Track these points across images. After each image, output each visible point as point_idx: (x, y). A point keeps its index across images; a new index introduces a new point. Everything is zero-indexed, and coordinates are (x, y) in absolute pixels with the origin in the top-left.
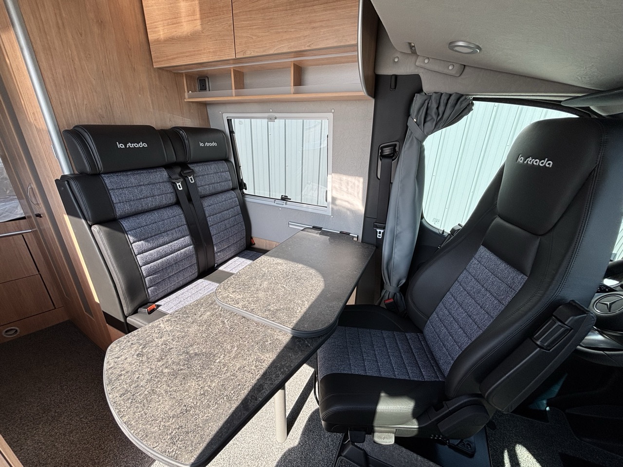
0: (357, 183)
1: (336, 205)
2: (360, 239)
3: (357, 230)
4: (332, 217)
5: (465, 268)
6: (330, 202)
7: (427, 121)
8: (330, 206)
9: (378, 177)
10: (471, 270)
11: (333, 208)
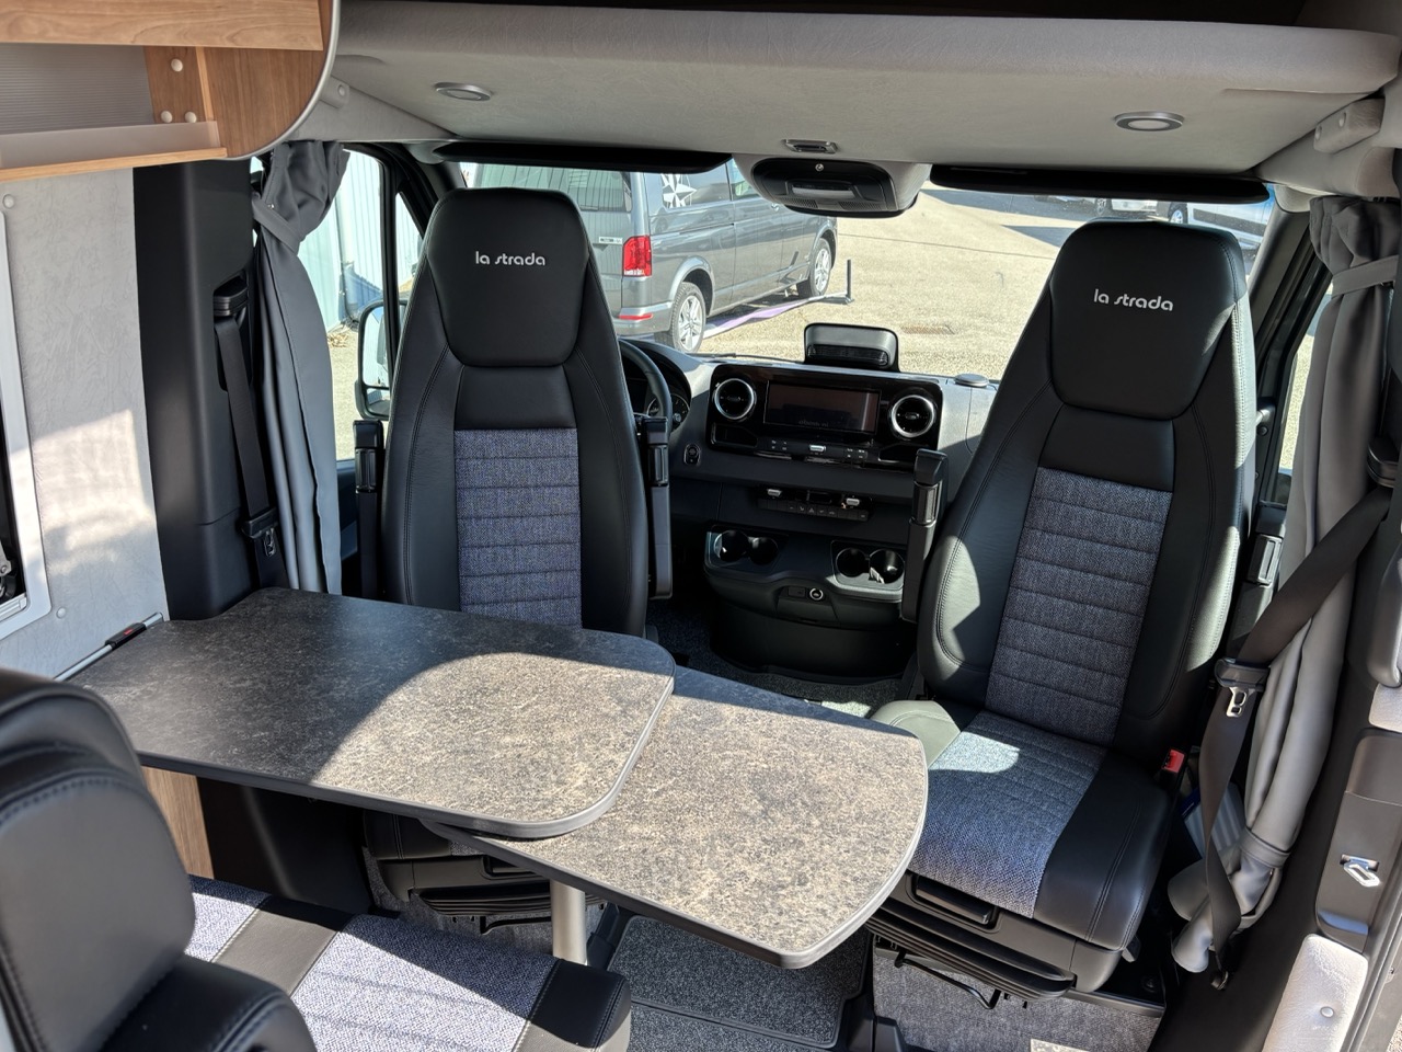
0: (116, 434)
1: (66, 555)
2: (167, 618)
3: (150, 601)
4: (61, 612)
5: (456, 488)
6: (35, 564)
7: (300, 206)
8: (35, 576)
9: (224, 386)
10: (477, 483)
11: (60, 576)
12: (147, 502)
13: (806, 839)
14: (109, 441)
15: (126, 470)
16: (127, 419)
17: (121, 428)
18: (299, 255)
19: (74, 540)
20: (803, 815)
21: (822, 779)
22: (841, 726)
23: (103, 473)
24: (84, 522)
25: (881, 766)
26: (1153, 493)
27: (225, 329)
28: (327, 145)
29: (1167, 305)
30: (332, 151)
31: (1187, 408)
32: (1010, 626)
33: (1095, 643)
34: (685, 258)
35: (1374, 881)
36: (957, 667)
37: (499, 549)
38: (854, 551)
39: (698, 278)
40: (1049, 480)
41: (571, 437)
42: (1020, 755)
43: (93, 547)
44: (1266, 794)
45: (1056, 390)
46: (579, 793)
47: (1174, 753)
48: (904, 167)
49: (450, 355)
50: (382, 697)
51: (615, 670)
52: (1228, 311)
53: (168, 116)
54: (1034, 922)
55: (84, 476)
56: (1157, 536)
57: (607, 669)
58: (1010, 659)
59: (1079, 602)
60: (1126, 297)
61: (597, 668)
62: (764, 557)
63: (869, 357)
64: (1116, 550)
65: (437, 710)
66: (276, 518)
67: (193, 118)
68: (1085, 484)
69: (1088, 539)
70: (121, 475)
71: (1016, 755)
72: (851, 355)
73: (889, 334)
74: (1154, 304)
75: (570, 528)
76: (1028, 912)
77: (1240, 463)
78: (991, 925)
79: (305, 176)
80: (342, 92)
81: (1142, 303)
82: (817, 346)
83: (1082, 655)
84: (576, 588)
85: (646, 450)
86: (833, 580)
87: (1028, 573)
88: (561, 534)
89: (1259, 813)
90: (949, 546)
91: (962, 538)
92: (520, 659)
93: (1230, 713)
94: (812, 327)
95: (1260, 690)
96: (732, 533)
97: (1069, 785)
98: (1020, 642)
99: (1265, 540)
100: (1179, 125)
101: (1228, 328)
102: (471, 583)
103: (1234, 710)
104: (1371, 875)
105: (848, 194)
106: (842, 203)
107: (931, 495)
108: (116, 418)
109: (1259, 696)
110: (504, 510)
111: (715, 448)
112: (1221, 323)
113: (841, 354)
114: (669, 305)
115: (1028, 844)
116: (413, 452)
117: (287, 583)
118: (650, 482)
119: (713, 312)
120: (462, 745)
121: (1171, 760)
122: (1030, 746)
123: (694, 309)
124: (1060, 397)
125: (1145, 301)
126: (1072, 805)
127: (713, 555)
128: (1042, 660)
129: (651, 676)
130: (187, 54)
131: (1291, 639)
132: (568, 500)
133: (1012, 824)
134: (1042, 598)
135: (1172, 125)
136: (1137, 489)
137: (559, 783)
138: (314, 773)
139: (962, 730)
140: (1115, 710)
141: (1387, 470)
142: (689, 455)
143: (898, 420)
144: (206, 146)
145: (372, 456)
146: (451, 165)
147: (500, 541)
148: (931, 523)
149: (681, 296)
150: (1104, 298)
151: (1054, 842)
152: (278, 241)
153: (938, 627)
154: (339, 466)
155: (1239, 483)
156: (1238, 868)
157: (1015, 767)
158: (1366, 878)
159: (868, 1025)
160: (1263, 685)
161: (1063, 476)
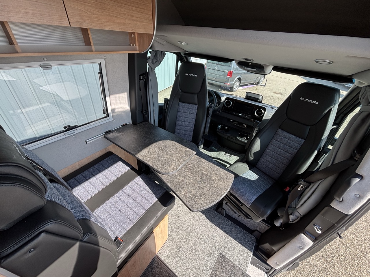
0: (124, 96)
1: (115, 113)
2: (131, 123)
3: (129, 120)
4: (114, 120)
5: (177, 111)
6: (110, 113)
7: (156, 62)
8: (111, 115)
9: (140, 90)
10: (181, 111)
11: (114, 116)
12: (129, 106)
13: (205, 188)
14: (123, 97)
15: (125, 101)
16: (126, 93)
17: (125, 95)
18: (155, 71)
19: (116, 111)
20: (207, 184)
21: (213, 178)
22: (221, 169)
23: (121, 101)
24: (118, 108)
25: (225, 178)
26: (301, 139)
27: (141, 81)
28: (162, 52)
29: (317, 103)
30: (163, 53)
31: (314, 125)
32: (264, 155)
33: (279, 163)
34: (238, 75)
35: (320, 232)
36: (252, 159)
37: (182, 122)
38: (243, 133)
39: (240, 79)
40: (280, 131)
41: (196, 106)
42: (258, 178)
43: (120, 112)
44: (302, 205)
45: (286, 115)
46: (171, 169)
47: (288, 187)
48: (267, 66)
49: (180, 89)
50: (152, 144)
51: (187, 148)
52: (332, 107)
53: (131, 45)
54: (249, 208)
55: (118, 101)
56: (299, 147)
57: (186, 148)
58: (263, 161)
59: (279, 155)
60: (308, 100)
61: (185, 147)
62: (227, 131)
63: (256, 100)
64: (289, 148)
65: (158, 148)
66: (148, 111)
67: (135, 45)
68: (287, 134)
69: (284, 144)
70: (125, 102)
71: (258, 177)
72: (253, 99)
73: (261, 96)
74: (314, 102)
75: (194, 121)
76: (248, 207)
77: (323, 138)
78: (242, 205)
79: (157, 57)
80: (164, 42)
81: (311, 101)
82: (248, 96)
83: (276, 164)
84: (193, 130)
85: (208, 110)
86: (237, 137)
87: (271, 147)
88: (192, 122)
89: (299, 207)
90: (257, 139)
91: (259, 138)
92: (174, 142)
93: (299, 189)
94: (248, 93)
95: (307, 187)
96: (223, 125)
97: (265, 186)
98: (265, 158)
99: (323, 155)
100: (332, 64)
101: (330, 110)
102: (177, 126)
103: (300, 189)
104: (320, 230)
105: (255, 70)
106: (254, 71)
107: (256, 129)
108: (124, 93)
109: (306, 188)
110: (184, 116)
111: (223, 111)
112: (329, 109)
113: (251, 98)
114: (233, 83)
115: (252, 195)
116: (172, 104)
117: (149, 122)
118: (207, 116)
119: (241, 85)
120: (158, 155)
121: (286, 188)
122: (261, 176)
123: (238, 84)
124: (287, 116)
125: (312, 101)
126: (265, 190)
127: (219, 129)
128: (268, 162)
129: (192, 151)
130: (134, 33)
131: (318, 181)
132: (194, 116)
133: (251, 191)
134: (272, 152)
135: (330, 63)
136: (297, 138)
137: (169, 166)
138: (136, 154)
139: (250, 170)
140: (279, 175)
141: (357, 156)
142: (218, 112)
143: (256, 113)
144: (136, 51)
145: (166, 104)
146: (188, 57)
147: (182, 121)
148: (254, 134)
149: (236, 81)
150: (302, 99)
151: (257, 196)
152: (151, 68)
153: (251, 152)
154: (159, 104)
155: (321, 142)
156: (291, 214)
157: (256, 180)
158: (318, 231)
159: (221, 209)
160: (308, 187)
161: (283, 131)
